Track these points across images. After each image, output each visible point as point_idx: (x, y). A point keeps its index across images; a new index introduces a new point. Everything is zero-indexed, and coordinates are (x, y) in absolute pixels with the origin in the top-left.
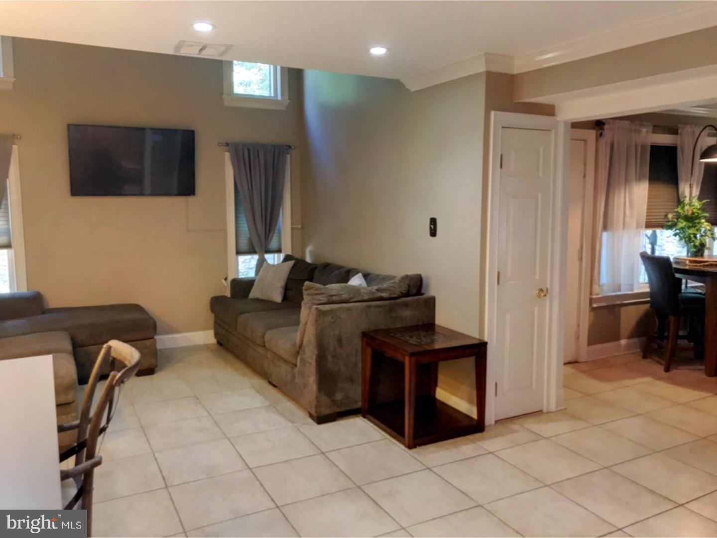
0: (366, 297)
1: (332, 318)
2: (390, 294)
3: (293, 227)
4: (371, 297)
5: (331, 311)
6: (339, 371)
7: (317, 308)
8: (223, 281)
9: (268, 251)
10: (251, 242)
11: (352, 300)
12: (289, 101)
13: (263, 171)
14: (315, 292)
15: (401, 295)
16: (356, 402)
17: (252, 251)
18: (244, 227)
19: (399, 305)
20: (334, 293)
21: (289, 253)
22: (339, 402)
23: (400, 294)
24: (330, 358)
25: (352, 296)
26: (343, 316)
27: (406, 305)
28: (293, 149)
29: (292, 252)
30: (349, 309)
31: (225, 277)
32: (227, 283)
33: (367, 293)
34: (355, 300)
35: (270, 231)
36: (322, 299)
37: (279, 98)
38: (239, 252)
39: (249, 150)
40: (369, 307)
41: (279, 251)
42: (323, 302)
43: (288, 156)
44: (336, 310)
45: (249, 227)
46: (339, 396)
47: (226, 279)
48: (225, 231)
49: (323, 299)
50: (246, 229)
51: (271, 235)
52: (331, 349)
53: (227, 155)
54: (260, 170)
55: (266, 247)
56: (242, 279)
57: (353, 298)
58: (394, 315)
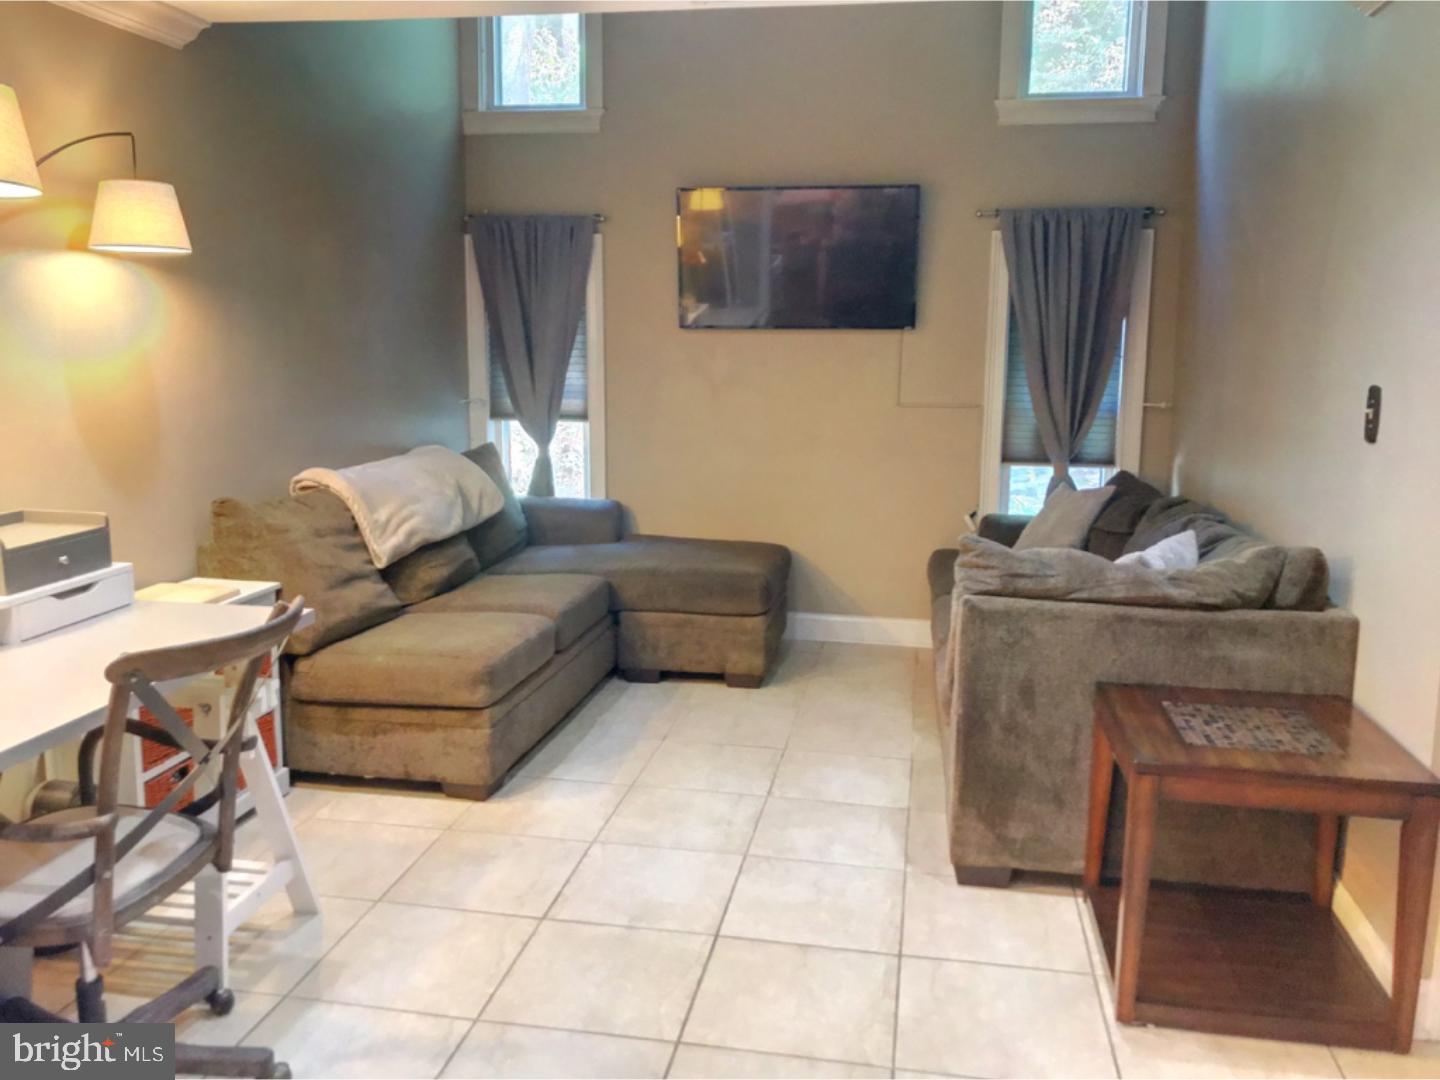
0: (1120, 593)
1: (1009, 631)
2: (1198, 594)
3: (1148, 405)
4: (1133, 594)
5: (1007, 614)
6: (1023, 768)
7: (966, 602)
8: (967, 518)
9: (1077, 460)
10: (1038, 437)
11: (1073, 596)
12: (1164, 98)
13: (1076, 272)
14: (975, 560)
15: (1239, 601)
16: (1069, 857)
17: (1040, 458)
18: (1025, 400)
19: (1223, 627)
20: (1027, 569)
21: (1133, 468)
22: (1018, 846)
23: (1234, 597)
24: (996, 730)
25: (1076, 585)
26: (1042, 631)
27: (1251, 631)
28: (1163, 215)
29: (1141, 467)
30: (1061, 617)
31: (971, 512)
32: (975, 524)
33: (1123, 583)
34: (1084, 595)
35: (1084, 414)
36: (989, 580)
37: (1140, 94)
38: (1007, 458)
39: (1046, 225)
40: (1122, 619)
41: (1109, 462)
42: (991, 588)
43: (1150, 232)
44: (1023, 614)
45: (1034, 401)
46: (1017, 831)
47: (973, 515)
48: (977, 408)
49: (992, 581)
50: (1029, 406)
51: (1086, 424)
52: (1003, 708)
53: (997, 235)
54: (1070, 269)
55: (1071, 451)
56: (1013, 516)
57: (1080, 590)
58: (1206, 654)
